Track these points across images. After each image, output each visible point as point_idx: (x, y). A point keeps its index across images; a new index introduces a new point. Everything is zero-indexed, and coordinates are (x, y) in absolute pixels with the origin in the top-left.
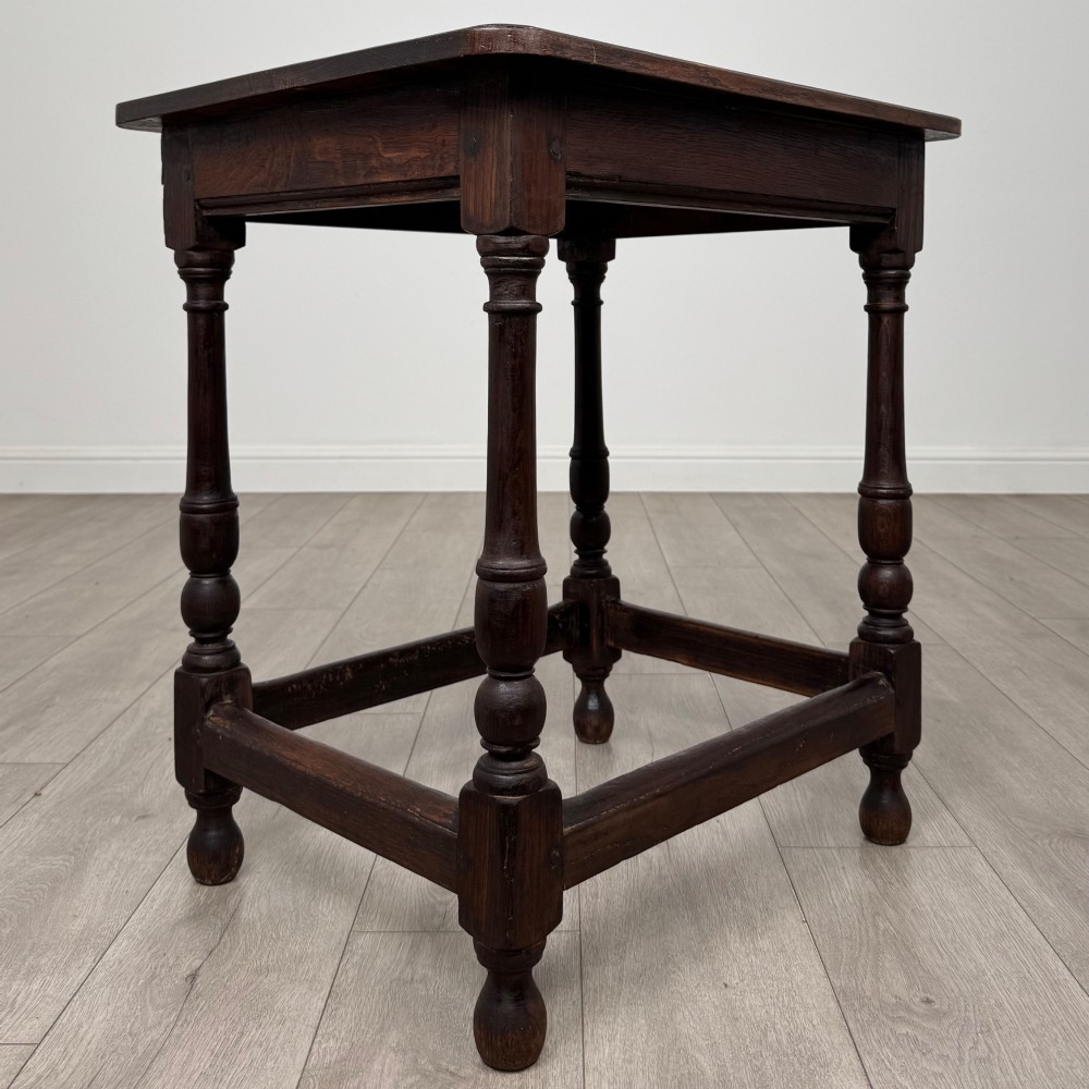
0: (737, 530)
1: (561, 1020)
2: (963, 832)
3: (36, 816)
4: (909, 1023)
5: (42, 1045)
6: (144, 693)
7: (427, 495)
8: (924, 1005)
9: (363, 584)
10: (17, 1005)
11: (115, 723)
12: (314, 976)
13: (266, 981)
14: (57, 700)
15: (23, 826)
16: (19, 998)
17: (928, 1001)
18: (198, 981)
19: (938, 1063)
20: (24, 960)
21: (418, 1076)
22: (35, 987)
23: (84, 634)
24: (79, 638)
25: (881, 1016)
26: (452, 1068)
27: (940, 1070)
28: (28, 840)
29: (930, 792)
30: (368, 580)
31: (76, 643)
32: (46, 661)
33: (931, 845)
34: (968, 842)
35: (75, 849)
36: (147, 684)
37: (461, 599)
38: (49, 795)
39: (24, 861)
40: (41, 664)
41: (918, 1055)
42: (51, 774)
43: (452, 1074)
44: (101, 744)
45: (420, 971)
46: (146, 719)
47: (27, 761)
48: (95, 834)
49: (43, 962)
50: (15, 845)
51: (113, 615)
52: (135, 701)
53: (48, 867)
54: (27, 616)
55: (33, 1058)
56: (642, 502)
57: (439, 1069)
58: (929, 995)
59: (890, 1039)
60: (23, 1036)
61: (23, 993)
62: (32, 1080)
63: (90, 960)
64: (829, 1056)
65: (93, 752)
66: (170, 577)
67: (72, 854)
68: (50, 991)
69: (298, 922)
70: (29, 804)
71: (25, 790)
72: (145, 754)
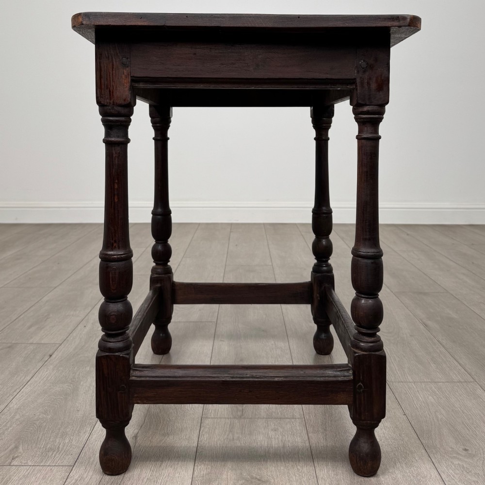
0: (343, 240)
1: (303, 457)
2: (469, 375)
3: (52, 367)
4: (458, 459)
5: (75, 466)
6: (89, 313)
7: (199, 224)
8: (464, 452)
9: (177, 265)
10: (60, 449)
11: (79, 326)
12: (189, 437)
13: (168, 439)
14: (51, 315)
15: (47, 371)
16: (60, 446)
17: (466, 450)
18: (138, 439)
19: (475, 477)
20: (59, 429)
21: (244, 481)
22: (67, 441)
23: (58, 286)
24: (55, 288)
25: (445, 456)
26: (258, 477)
27: (476, 479)
28: (50, 377)
29: (452, 358)
30: (180, 262)
31: (55, 290)
32: (42, 298)
33: (456, 381)
34: (472, 380)
35: (72, 381)
36: (90, 308)
37: (223, 271)
38: (56, 357)
39: (50, 386)
40: (40, 300)
41: (465, 473)
42: (55, 348)
43: (259, 480)
44: (74, 334)
45: (236, 436)
46: (92, 324)
47: (43, 342)
48: (79, 374)
49: (68, 430)
50: (45, 379)
51: (69, 278)
52: (87, 315)
53: (62, 389)
54: (30, 278)
55: (72, 472)
56: (298, 228)
57: (252, 478)
58: (466, 447)
59: (451, 466)
60: (65, 463)
61: (62, 444)
62: (74, 481)
63: (89, 429)
64: (425, 473)
65: (71, 339)
66: (91, 260)
67: (71, 383)
68: (74, 443)
69: (177, 413)
70: (48, 362)
71: (44, 355)
72: (95, 340)
